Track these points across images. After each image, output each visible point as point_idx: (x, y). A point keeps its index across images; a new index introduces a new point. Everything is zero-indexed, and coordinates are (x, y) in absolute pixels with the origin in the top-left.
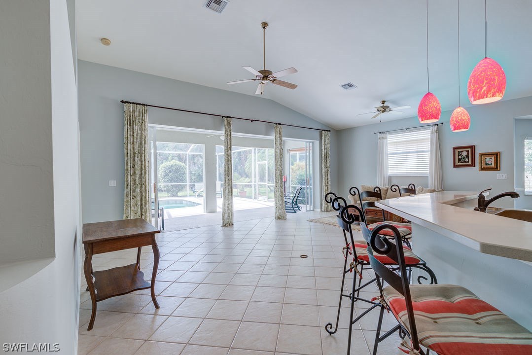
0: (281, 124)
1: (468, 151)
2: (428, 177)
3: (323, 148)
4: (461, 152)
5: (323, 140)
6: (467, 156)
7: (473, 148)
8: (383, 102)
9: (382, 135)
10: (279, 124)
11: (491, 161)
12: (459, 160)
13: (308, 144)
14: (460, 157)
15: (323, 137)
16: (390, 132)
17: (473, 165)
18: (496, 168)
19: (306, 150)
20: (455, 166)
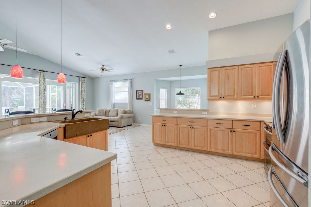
0: (44, 71)
1: (141, 92)
2: (127, 104)
3: (80, 87)
4: (139, 92)
5: (81, 83)
6: (141, 94)
7: (142, 91)
8: (103, 66)
9: (111, 82)
10: (43, 71)
11: (147, 97)
12: (138, 96)
13: (71, 84)
14: (139, 95)
15: (81, 81)
16: (115, 81)
17: (142, 98)
18: (149, 100)
19: (70, 88)
20: (137, 99)
